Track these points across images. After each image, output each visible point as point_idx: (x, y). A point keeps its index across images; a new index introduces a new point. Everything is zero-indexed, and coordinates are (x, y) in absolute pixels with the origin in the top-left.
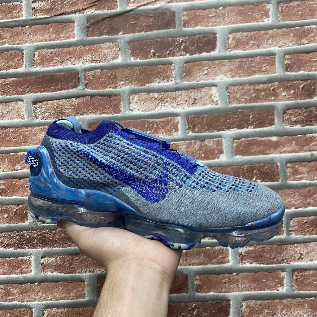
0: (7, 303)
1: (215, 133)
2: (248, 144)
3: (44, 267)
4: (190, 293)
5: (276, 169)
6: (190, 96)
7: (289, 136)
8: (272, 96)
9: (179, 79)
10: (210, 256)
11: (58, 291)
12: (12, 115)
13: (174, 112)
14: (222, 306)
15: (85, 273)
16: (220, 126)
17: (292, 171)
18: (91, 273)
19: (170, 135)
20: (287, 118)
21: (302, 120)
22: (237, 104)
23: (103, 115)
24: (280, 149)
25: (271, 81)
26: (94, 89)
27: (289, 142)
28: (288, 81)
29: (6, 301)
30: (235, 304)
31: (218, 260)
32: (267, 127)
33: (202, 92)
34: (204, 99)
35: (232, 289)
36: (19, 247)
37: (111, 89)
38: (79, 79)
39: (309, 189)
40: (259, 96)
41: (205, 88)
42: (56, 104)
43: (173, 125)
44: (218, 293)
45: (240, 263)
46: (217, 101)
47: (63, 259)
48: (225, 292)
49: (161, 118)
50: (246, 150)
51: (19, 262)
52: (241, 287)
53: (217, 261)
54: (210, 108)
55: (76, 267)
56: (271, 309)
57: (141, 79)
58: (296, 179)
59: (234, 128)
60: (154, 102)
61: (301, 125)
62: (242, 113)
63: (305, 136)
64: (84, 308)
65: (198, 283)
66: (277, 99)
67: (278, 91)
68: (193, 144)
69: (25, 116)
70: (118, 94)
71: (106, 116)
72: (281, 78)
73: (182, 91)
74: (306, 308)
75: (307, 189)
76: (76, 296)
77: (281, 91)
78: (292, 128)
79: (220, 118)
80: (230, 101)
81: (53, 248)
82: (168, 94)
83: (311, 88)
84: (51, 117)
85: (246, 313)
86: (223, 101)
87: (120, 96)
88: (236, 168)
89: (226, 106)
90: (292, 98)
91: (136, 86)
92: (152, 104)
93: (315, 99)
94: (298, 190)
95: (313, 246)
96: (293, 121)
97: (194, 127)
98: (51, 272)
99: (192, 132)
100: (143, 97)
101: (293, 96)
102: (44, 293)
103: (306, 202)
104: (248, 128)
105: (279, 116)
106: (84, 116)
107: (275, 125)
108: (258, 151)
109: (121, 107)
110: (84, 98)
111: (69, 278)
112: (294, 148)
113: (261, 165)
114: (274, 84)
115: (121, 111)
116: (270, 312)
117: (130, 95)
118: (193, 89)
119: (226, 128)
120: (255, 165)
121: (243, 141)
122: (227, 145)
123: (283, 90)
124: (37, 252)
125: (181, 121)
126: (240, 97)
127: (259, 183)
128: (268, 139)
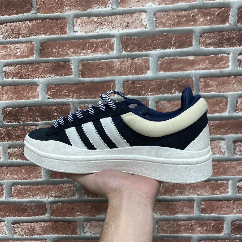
1: (144, 52)
2: (169, 62)
3: (10, 155)
5: (191, 83)
6: (124, 20)
7: (204, 55)
8: (192, 22)
9: (114, 5)
11: (22, 173)
13: (111, 34)
16: (148, 47)
17: (204, 85)
19: (107, 53)
20: (203, 40)
21: (215, 43)
22: (163, 28)
23: (52, 36)
24: (195, 66)
25: (192, 8)
26: (45, 13)
27: (203, 61)
28: (205, 8)
32: (186, 48)
33: (134, 17)
34: (135, 23)
37: (58, 14)
38: (31, 4)
39: (216, 99)
40: (181, 22)
41: (137, 13)
42: (13, 26)
43: (109, 45)
46: (146, 25)
49: (101, 39)
50: (168, 67)
54: (140, 30)
56: (181, 189)
57: (83, 5)
58: (207, 91)
59: (159, 48)
60: (94, 25)
61: (214, 46)
62: (166, 36)
63: (217, 56)
64: (42, 186)
66: (196, 24)
67: (197, 17)
68: (125, 61)
70: (64, 18)
71: (55, 36)
72: (200, 6)
73: (117, 15)
74: (208, 189)
75: (215, 99)
76: (35, 177)
77: (199, 17)
78: (207, 49)
79: (148, 39)
80: (157, 25)
81: (16, 141)
82: (106, 18)
83: (225, 15)
84: (10, 37)
85: (162, 191)
86: (151, 25)
87: (66, 20)
88: (159, 82)
89: (154, 30)
90: (208, 24)
91: (79, 11)
92: (92, 27)
93: (227, 25)
94: (208, 100)
95: (216, 143)
96: (208, 43)
97: (127, 47)
98: (15, 159)
99: (125, 52)
100: (85, 21)
101: (209, 22)
102: (11, 174)
103: (214, 109)
104: (171, 49)
105: (196, 39)
106: (37, 36)
107: (193, 46)
108: (178, 68)
109: (67, 29)
110: (36, 21)
111: (29, 164)
112: (206, 66)
113: (180, 80)
114: (194, 11)
115: (67, 32)
116: (180, 191)
117: (74, 19)
118: (127, 14)
119: (153, 48)
120: (174, 79)
121: (166, 60)
122: (153, 62)
123: (201, 16)
124: (5, 144)
125: (116, 42)
126: (165, 21)
127: (177, 94)
128: (186, 58)
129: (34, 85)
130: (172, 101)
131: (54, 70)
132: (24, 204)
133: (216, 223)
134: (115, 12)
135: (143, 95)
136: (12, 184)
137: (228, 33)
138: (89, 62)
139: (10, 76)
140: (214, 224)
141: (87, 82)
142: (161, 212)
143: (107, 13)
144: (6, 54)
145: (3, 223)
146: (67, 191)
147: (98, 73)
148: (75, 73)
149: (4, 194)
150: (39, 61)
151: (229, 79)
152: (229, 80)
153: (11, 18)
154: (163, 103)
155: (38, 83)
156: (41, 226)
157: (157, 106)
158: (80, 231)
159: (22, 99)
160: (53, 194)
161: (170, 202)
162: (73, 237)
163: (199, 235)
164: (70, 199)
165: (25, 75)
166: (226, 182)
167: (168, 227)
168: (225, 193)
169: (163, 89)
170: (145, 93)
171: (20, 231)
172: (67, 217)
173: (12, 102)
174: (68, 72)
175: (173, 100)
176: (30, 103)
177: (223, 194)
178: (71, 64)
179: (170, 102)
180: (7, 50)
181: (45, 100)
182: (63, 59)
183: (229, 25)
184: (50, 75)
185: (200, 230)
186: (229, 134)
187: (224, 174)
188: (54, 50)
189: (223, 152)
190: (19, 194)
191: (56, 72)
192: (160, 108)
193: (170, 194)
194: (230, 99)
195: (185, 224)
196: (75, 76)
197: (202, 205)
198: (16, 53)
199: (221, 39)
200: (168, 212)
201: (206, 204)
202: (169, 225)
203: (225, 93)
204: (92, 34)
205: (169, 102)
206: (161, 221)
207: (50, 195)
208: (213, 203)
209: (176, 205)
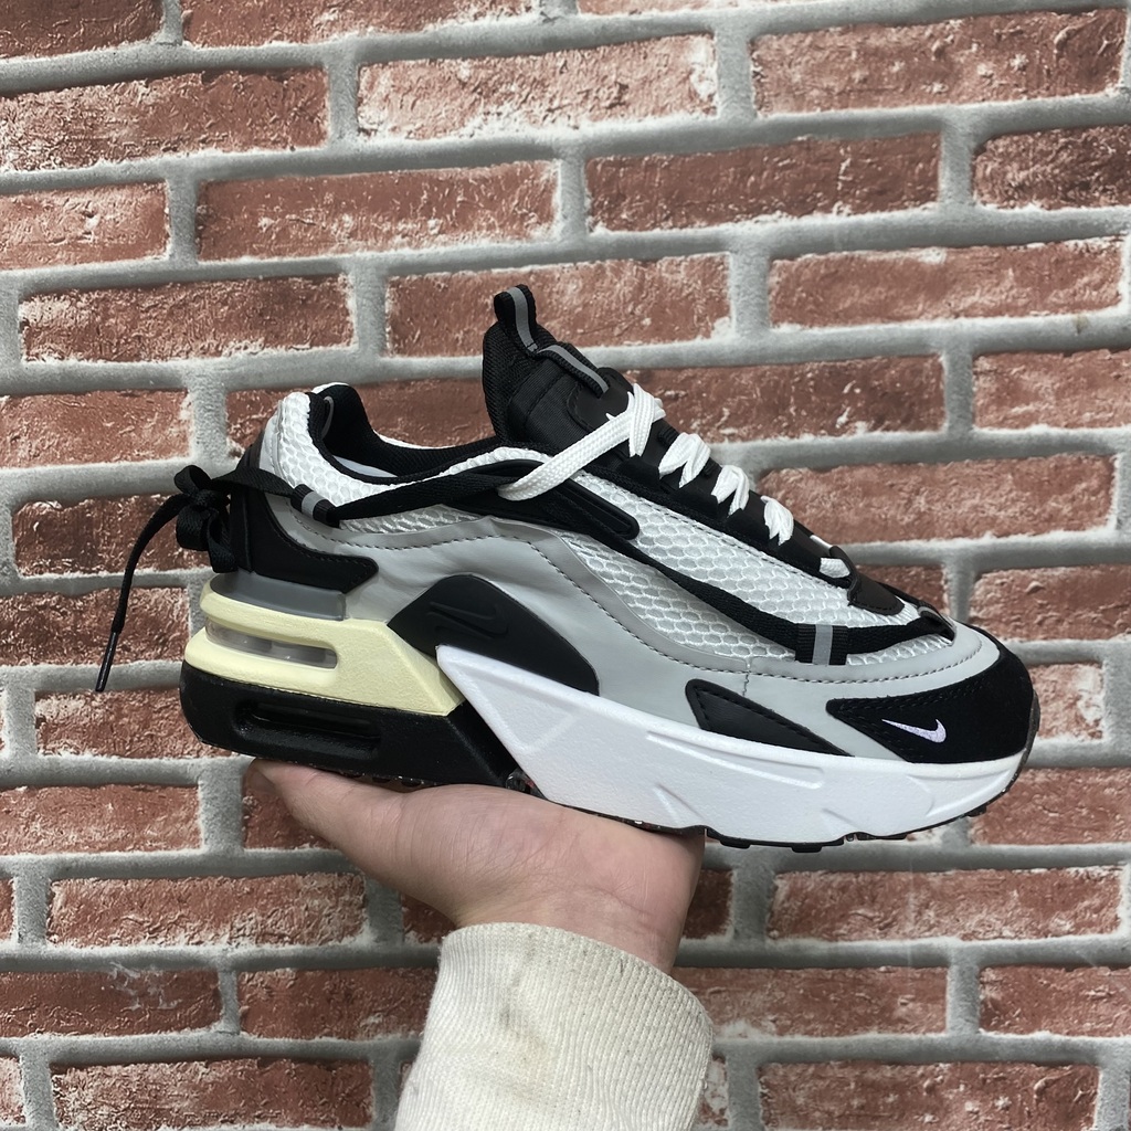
1: (700, 231)
2: (822, 278)
3: (48, 731)
5: (933, 381)
6: (602, 75)
7: (993, 245)
8: (934, 80)
11: (101, 817)
13: (537, 141)
15: (198, 757)
16: (718, 202)
17: (993, 390)
18: (220, 758)
19: (520, 235)
20: (989, 170)
21: (1048, 182)
22: (792, 110)
23: (255, 152)
24: (952, 299)
25: (935, 12)
26: (219, 41)
27: (991, 272)
28: (1002, 14)
30: (749, 884)
32: (906, 208)
33: (650, 60)
37: (284, 44)
39: (1057, 460)
40: (880, 79)
41: (664, 40)
42: (69, 105)
43: (531, 196)
46: (711, 97)
47: (115, 705)
49: (489, 166)
50: (816, 303)
54: (682, 124)
55: (163, 734)
57: (406, 2)
58: (1010, 421)
59: (774, 210)
60: (455, 99)
61: (1044, 200)
62: (808, 149)
63: (1059, 247)
64: (197, 883)
66: (953, 93)
67: (960, 58)
68: (609, 273)
70: (312, 64)
71: (267, 153)
73: (568, 51)
74: (1013, 905)
75: (1051, 459)
76: (164, 838)
77: (973, 57)
78: (1009, 212)
79: (721, 167)
80: (764, 97)
81: (76, 662)
82: (515, 65)
83: (1099, 47)
84: (52, 158)
85: (787, 917)
86: (735, 99)
87: (320, 74)
88: (775, 374)
89: (747, 120)
90: (1015, 90)
91: (384, 32)
92: (447, 107)
93: (1110, 94)
94: (1015, 464)
95: (1055, 679)
96: (1013, 184)
97: (616, 206)
98: (72, 750)
99: (607, 227)
100: (412, 78)
101: (1019, 79)
102: (50, 823)
103: (1044, 511)
104: (831, 212)
105: (958, 164)
106: (181, 153)
107: (939, 199)
108: (866, 305)
109: (325, 116)
110: (180, 80)
111: (139, 775)
112: (1007, 297)
113: (876, 364)
114: (944, 28)
115: (325, 133)
116: (877, 914)
117: (360, 69)
118: (615, 44)
119: (745, 209)
120: (848, 362)
121: (807, 266)
122: (743, 280)
123: (982, 52)
124: (21, 677)
125: (563, 178)
126: (802, 79)
127: (862, 434)
128: (907, 260)
129: (164, 390)
130: (837, 467)
131: (261, 315)
132: (112, 970)
133: (1054, 1075)
134: (557, 33)
136: (52, 869)
137: (1114, 133)
138: (429, 275)
140: (1046, 1082)
141: (422, 377)
142: (782, 1017)
143: (522, 39)
144: (34, 242)
145: (8, 1064)
146: (321, 911)
147: (476, 329)
148: (363, 330)
149: (15, 923)
150: (190, 272)
151: (1121, 360)
152: (1117, 365)
153: (60, 67)
154: (792, 479)
155: (186, 382)
156: (190, 1082)
158: (381, 1110)
159: (108, 460)
160: (253, 922)
161: (825, 972)
164: (333, 947)
165: (123, 341)
166: (1104, 874)
167: (817, 1096)
168: (1098, 929)
169: (792, 410)
170: (706, 428)
171: (89, 1104)
172: (317, 1039)
173: (60, 472)
174: (328, 327)
175: (843, 465)
176: (144, 479)
177: (1088, 930)
178: (345, 285)
179: (828, 474)
180: (37, 220)
181: (219, 464)
182: (307, 264)
183: (1118, 93)
184: (240, 341)
185: (977, 1113)
186: (1121, 635)
187: (1097, 834)
188: (264, 221)
189: (1091, 724)
190: (85, 920)
191: (269, 329)
193: (824, 932)
194: (1124, 458)
195: (900, 1078)
196: (366, 345)
197: (984, 988)
198: (80, 233)
199: (1078, 163)
200: (814, 1020)
201: (1006, 984)
202: (822, 1084)
203: (1099, 432)
204: (448, 143)
205: (822, 476)
206: (780, 1066)
207: (239, 930)
208: (1043, 977)
209: (856, 983)
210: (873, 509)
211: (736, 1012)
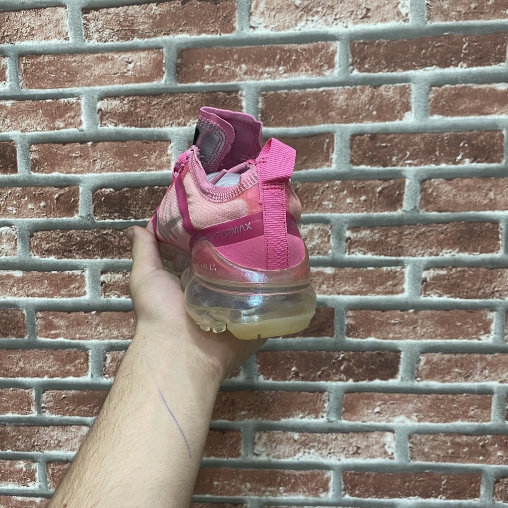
0: (49, 340)
1: (400, 73)
2: (454, 95)
3: (106, 287)
4: (337, 337)
5: (499, 141)
6: (359, 4)
8: (507, 8)
10: (373, 281)
11: (128, 325)
12: (48, 31)
13: (329, 33)
14: (386, 360)
16: (408, 61)
19: (320, 74)
22: (443, 21)
23: (204, 36)
29: (47, 337)
30: (408, 358)
31: (386, 288)
32: (491, 65)
34: (384, 10)
35: (404, 334)
36: (64, 256)
40: (483, 7)
42: (122, 14)
43: (326, 57)
44: (383, 339)
45: (421, 294)
46: (407, 15)
48: (393, 338)
49: (307, 43)
50: (450, 106)
51: (65, 278)
52: (419, 332)
53: (385, 291)
54: (394, 26)
56: (466, 368)
59: (432, 65)
60: (293, 14)
65: (351, 322)
68: (358, 91)
69: (69, 34)
71: (209, 36)
79: (410, 46)
80: (430, 15)
81: (119, 258)
84: (114, 37)
85: (424, 372)
86: (418, 16)
87: (234, 2)
88: (430, 137)
89: (422, 25)
92: (290, 17)
97: (363, 62)
98: (116, 296)
99: (358, 71)
100: (275, 3)
102: (106, 327)
104: (457, 66)
106: (171, 36)
107: (506, 61)
108: (471, 108)
109: (235, 21)
110: (172, 3)
113: (475, 134)
115: (235, 28)
116: (463, 371)
119: (420, 65)
120: (462, 132)
121: (446, 90)
122: (418, 95)
124: (95, 264)
125: (340, 49)
126: (448, 7)
127: (467, 164)
128: (491, 88)
129: (161, 141)
130: (455, 178)
135: (394, 165)
136: (106, 347)
138: (279, 92)
139: (112, 120)
142: (420, 415)
144: (105, 74)
147: (298, 115)
149: (90, 369)
150: (174, 89)
154: (436, 183)
155: (171, 137)
157: (423, 190)
158: (245, 451)
159: (135, 170)
161: (439, 395)
162: (230, 462)
163: (500, 466)
164: (227, 381)
165: (143, 119)
167: (434, 448)
169: (437, 153)
170: (399, 160)
172: (219, 421)
173: (114, 175)
175: (458, 177)
176: (152, 179)
178: (241, 96)
179: (451, 182)
180: (107, 65)
182: (226, 86)
184: (195, 120)
185: (502, 456)
188: (207, 67)
192: (429, 194)
193: (441, 378)
195: (470, 441)
198: (125, 70)
200: (434, 416)
202: (436, 443)
204: (290, 33)
205: (449, 182)
206: (418, 435)
209: (453, 401)
210: (471, 197)
211: (400, 412)
